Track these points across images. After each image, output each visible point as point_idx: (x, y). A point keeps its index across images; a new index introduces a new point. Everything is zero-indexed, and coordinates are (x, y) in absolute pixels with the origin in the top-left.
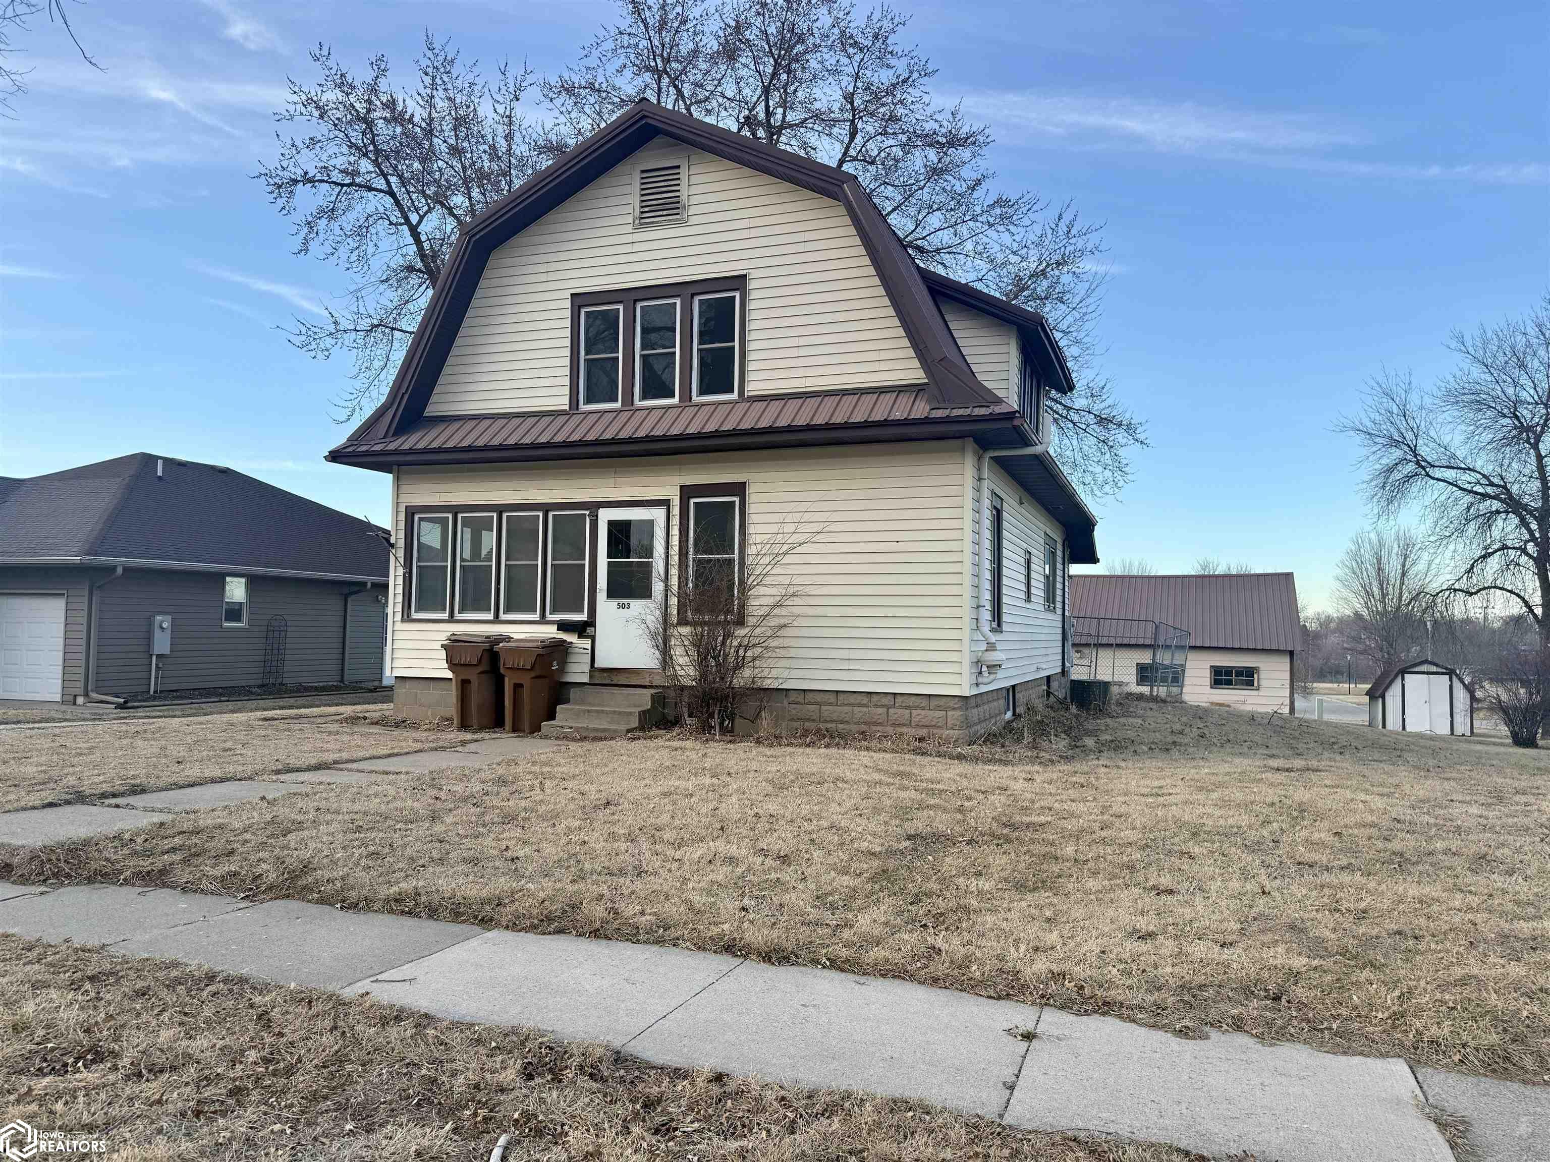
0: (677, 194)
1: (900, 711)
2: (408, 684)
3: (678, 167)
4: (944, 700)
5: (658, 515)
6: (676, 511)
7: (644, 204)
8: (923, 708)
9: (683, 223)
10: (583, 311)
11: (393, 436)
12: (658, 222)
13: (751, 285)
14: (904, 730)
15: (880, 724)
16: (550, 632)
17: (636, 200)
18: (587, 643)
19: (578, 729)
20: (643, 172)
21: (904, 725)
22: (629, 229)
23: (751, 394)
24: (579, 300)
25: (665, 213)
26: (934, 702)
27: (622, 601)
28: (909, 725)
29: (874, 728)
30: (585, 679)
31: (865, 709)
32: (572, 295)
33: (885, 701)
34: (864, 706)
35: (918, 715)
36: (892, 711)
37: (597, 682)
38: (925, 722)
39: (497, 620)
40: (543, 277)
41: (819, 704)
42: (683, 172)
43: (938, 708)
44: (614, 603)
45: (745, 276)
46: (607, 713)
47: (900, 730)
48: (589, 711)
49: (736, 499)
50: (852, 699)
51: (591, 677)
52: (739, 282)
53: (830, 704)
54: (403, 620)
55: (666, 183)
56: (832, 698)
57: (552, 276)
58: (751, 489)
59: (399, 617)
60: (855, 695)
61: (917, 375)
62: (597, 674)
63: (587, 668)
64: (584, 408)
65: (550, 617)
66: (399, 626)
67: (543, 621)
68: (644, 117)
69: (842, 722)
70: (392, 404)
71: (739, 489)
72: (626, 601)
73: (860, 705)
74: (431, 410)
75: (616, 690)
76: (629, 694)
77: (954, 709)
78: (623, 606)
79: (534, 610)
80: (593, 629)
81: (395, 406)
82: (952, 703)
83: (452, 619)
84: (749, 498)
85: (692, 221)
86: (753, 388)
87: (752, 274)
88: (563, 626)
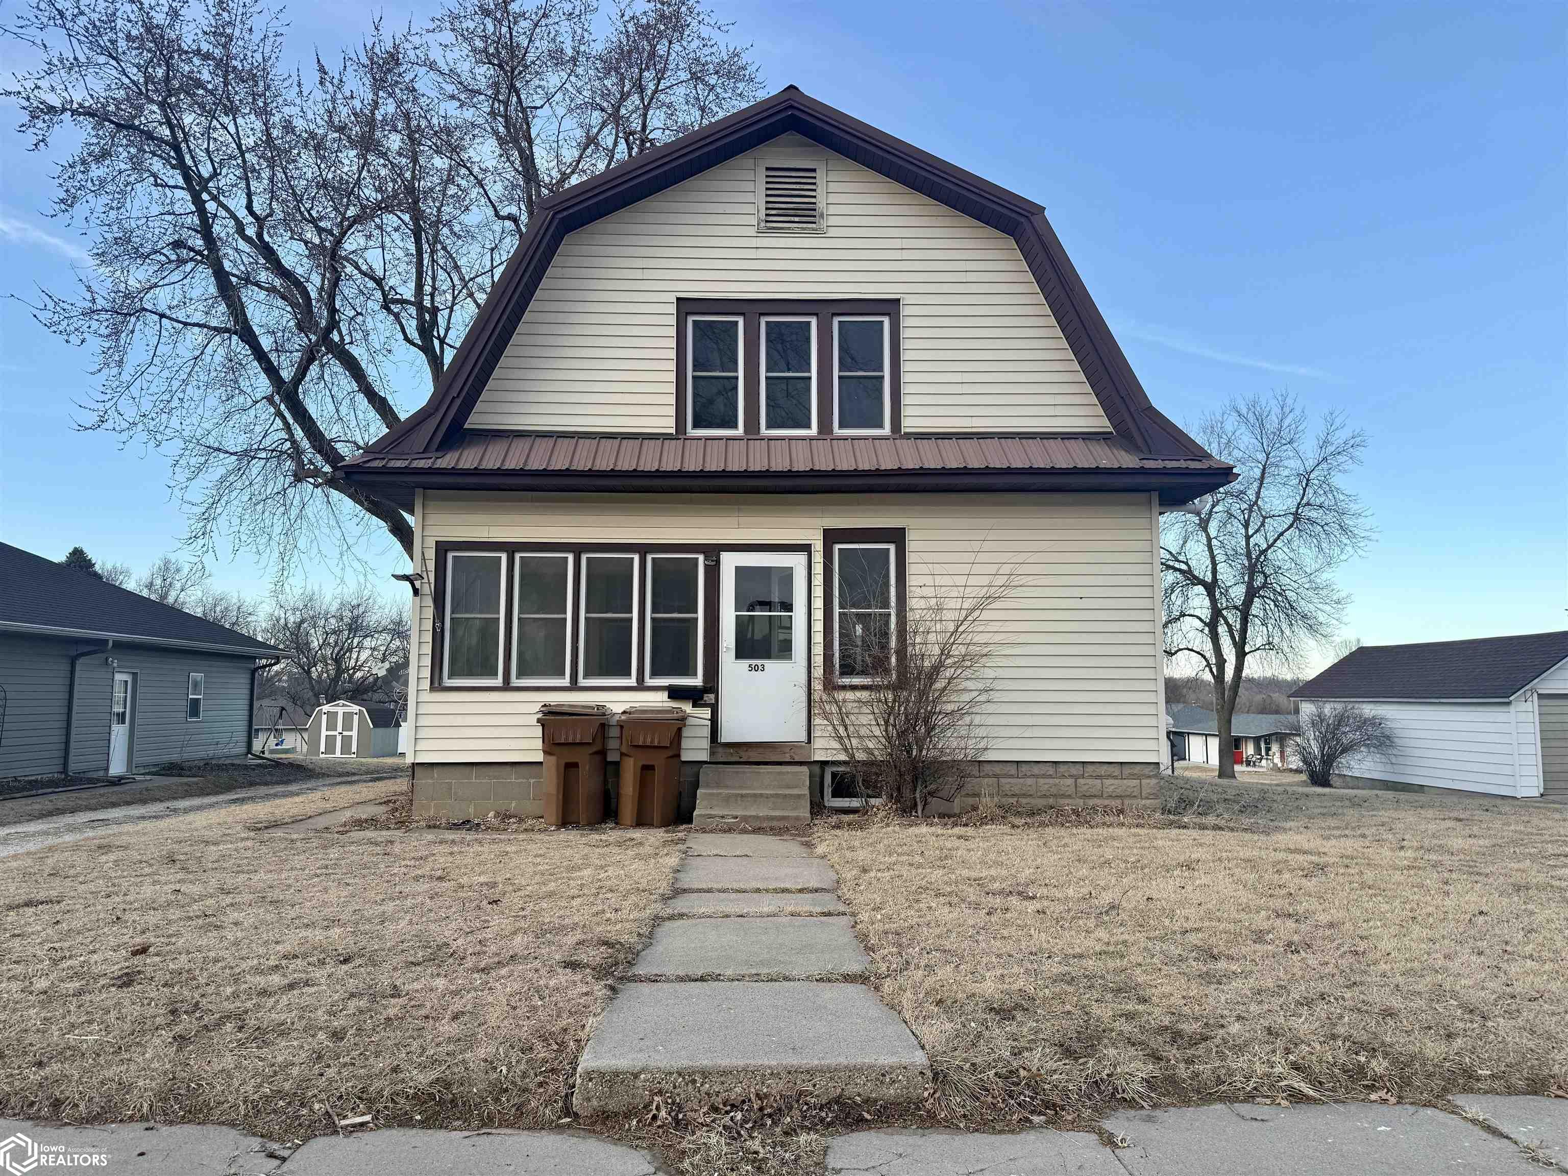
0: (813, 200)
1: (1090, 781)
2: (436, 772)
3: (814, 170)
4: (1138, 767)
5: (796, 561)
6: (818, 558)
7: (770, 206)
8: (1115, 778)
9: (819, 233)
10: (690, 319)
11: (437, 450)
12: (789, 228)
13: (905, 311)
14: (1096, 801)
15: (1069, 796)
16: (657, 700)
17: (761, 201)
18: (706, 713)
19: (745, 819)
20: (768, 169)
21: (1095, 796)
22: (752, 231)
23: (908, 430)
24: (685, 306)
25: (797, 219)
26: (1127, 771)
27: (754, 662)
28: (1101, 796)
29: (1062, 801)
30: (704, 756)
31: (1051, 781)
32: (678, 299)
33: (1074, 770)
34: (1050, 776)
35: (1111, 785)
36: (1081, 781)
37: (721, 760)
38: (1119, 791)
39: (574, 686)
40: (638, 274)
41: (996, 776)
42: (821, 177)
43: (1132, 776)
44: (744, 664)
45: (899, 300)
46: (767, 797)
47: (1091, 802)
48: (742, 796)
49: (892, 548)
50: (1036, 770)
51: (712, 753)
52: (891, 307)
53: (1012, 776)
54: (433, 688)
55: (798, 187)
56: (1013, 770)
57: (648, 274)
58: (909, 536)
59: (426, 684)
60: (1040, 765)
61: (1102, 423)
62: (720, 750)
63: (705, 744)
64: (692, 432)
65: (649, 682)
66: (426, 696)
67: (641, 686)
68: (792, 107)
69: (1025, 795)
70: (437, 410)
71: (897, 536)
72: (759, 662)
73: (1044, 776)
74: (475, 421)
75: (763, 769)
76: (780, 773)
77: (1149, 777)
78: (756, 668)
79: (628, 674)
80: (712, 696)
81: (442, 411)
82: (1147, 771)
83: (507, 687)
84: (910, 546)
85: (832, 232)
86: (909, 424)
87: (906, 300)
88: (675, 693)
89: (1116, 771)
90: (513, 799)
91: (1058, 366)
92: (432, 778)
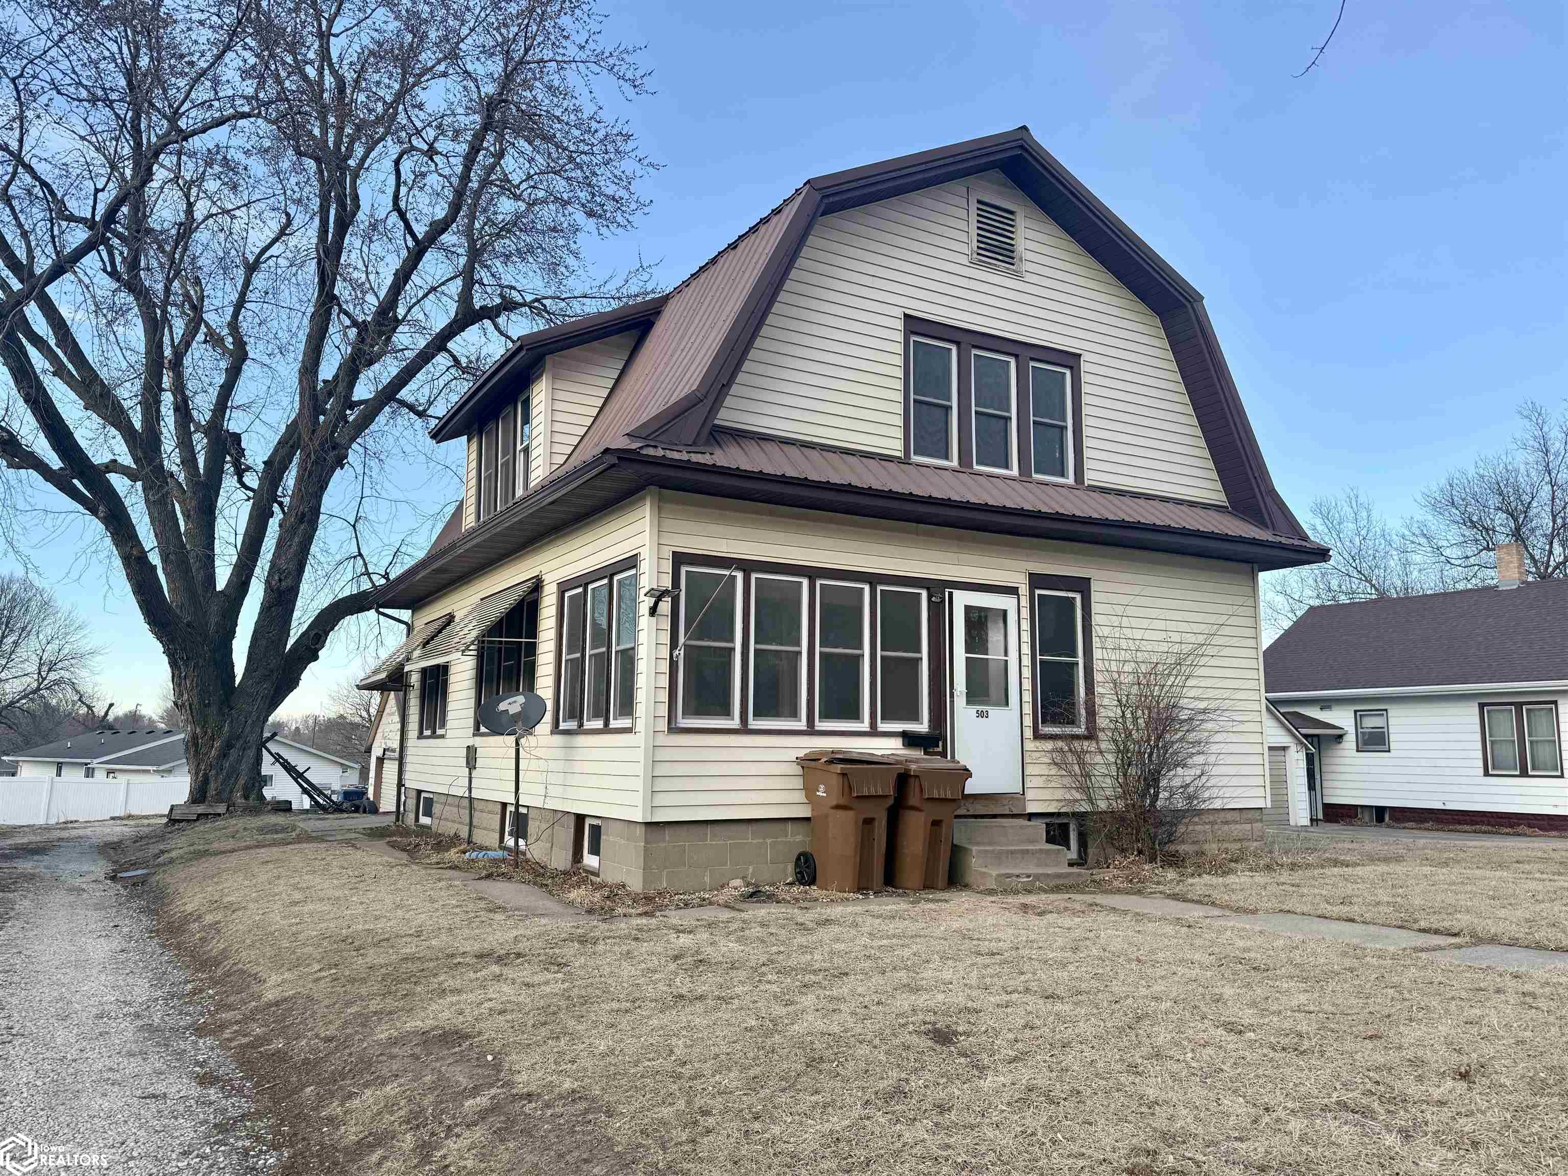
0: (1011, 242)
2: (668, 833)
3: (1015, 213)
5: (1009, 604)
6: (1025, 602)
7: (981, 239)
8: (1237, 822)
9: (1018, 275)
10: (914, 339)
12: (997, 266)
13: (1084, 367)
16: (892, 747)
17: (973, 231)
19: (1037, 877)
20: (978, 201)
21: (1225, 840)
22: (967, 261)
23: (1089, 483)
24: (911, 323)
25: (1000, 258)
26: (1245, 815)
27: (980, 708)
31: (1197, 828)
32: (905, 315)
35: (1238, 830)
36: (1216, 827)
38: (1240, 835)
39: (811, 730)
40: (870, 281)
42: (1018, 220)
44: (972, 710)
45: (1080, 355)
49: (1079, 597)
52: (1071, 360)
54: (669, 730)
55: (1003, 226)
57: (878, 283)
58: (1094, 586)
59: (663, 725)
61: (1218, 496)
64: (916, 458)
65: (883, 727)
66: (663, 739)
67: (875, 732)
68: (1022, 147)
70: (706, 396)
71: (1083, 586)
72: (984, 708)
74: (723, 416)
77: (1257, 821)
78: (981, 715)
80: (941, 743)
81: (712, 399)
82: (1257, 815)
83: (744, 730)
84: (1095, 597)
85: (1029, 277)
86: (1091, 477)
87: (1086, 357)
88: (910, 739)
89: (1236, 815)
90: (751, 863)
91: (1188, 440)
92: (664, 841)
